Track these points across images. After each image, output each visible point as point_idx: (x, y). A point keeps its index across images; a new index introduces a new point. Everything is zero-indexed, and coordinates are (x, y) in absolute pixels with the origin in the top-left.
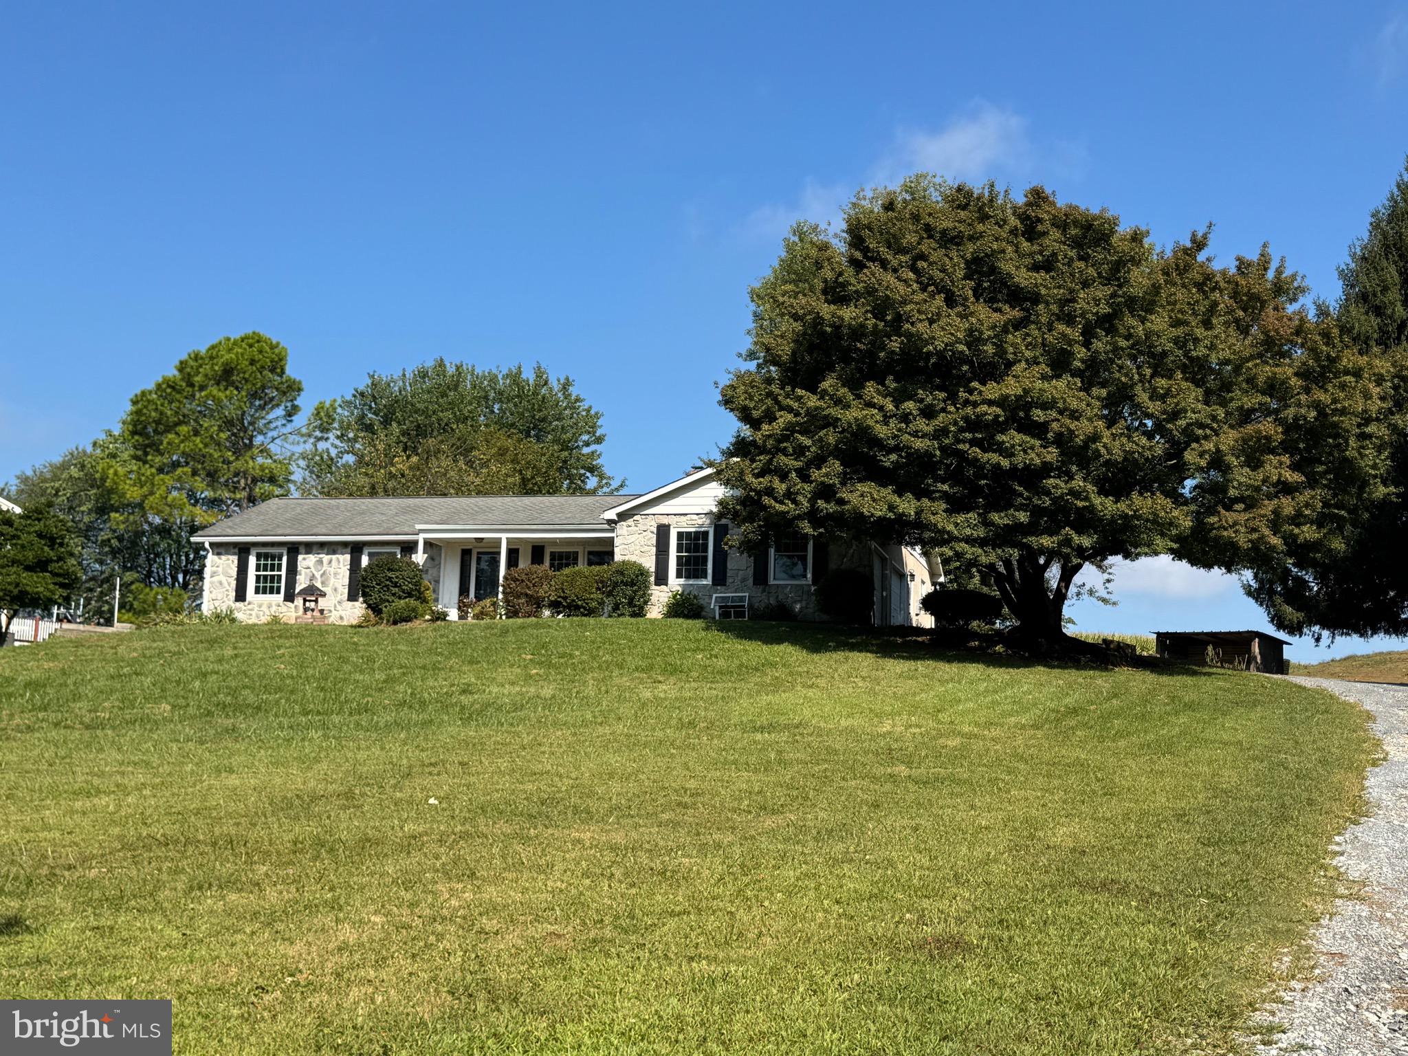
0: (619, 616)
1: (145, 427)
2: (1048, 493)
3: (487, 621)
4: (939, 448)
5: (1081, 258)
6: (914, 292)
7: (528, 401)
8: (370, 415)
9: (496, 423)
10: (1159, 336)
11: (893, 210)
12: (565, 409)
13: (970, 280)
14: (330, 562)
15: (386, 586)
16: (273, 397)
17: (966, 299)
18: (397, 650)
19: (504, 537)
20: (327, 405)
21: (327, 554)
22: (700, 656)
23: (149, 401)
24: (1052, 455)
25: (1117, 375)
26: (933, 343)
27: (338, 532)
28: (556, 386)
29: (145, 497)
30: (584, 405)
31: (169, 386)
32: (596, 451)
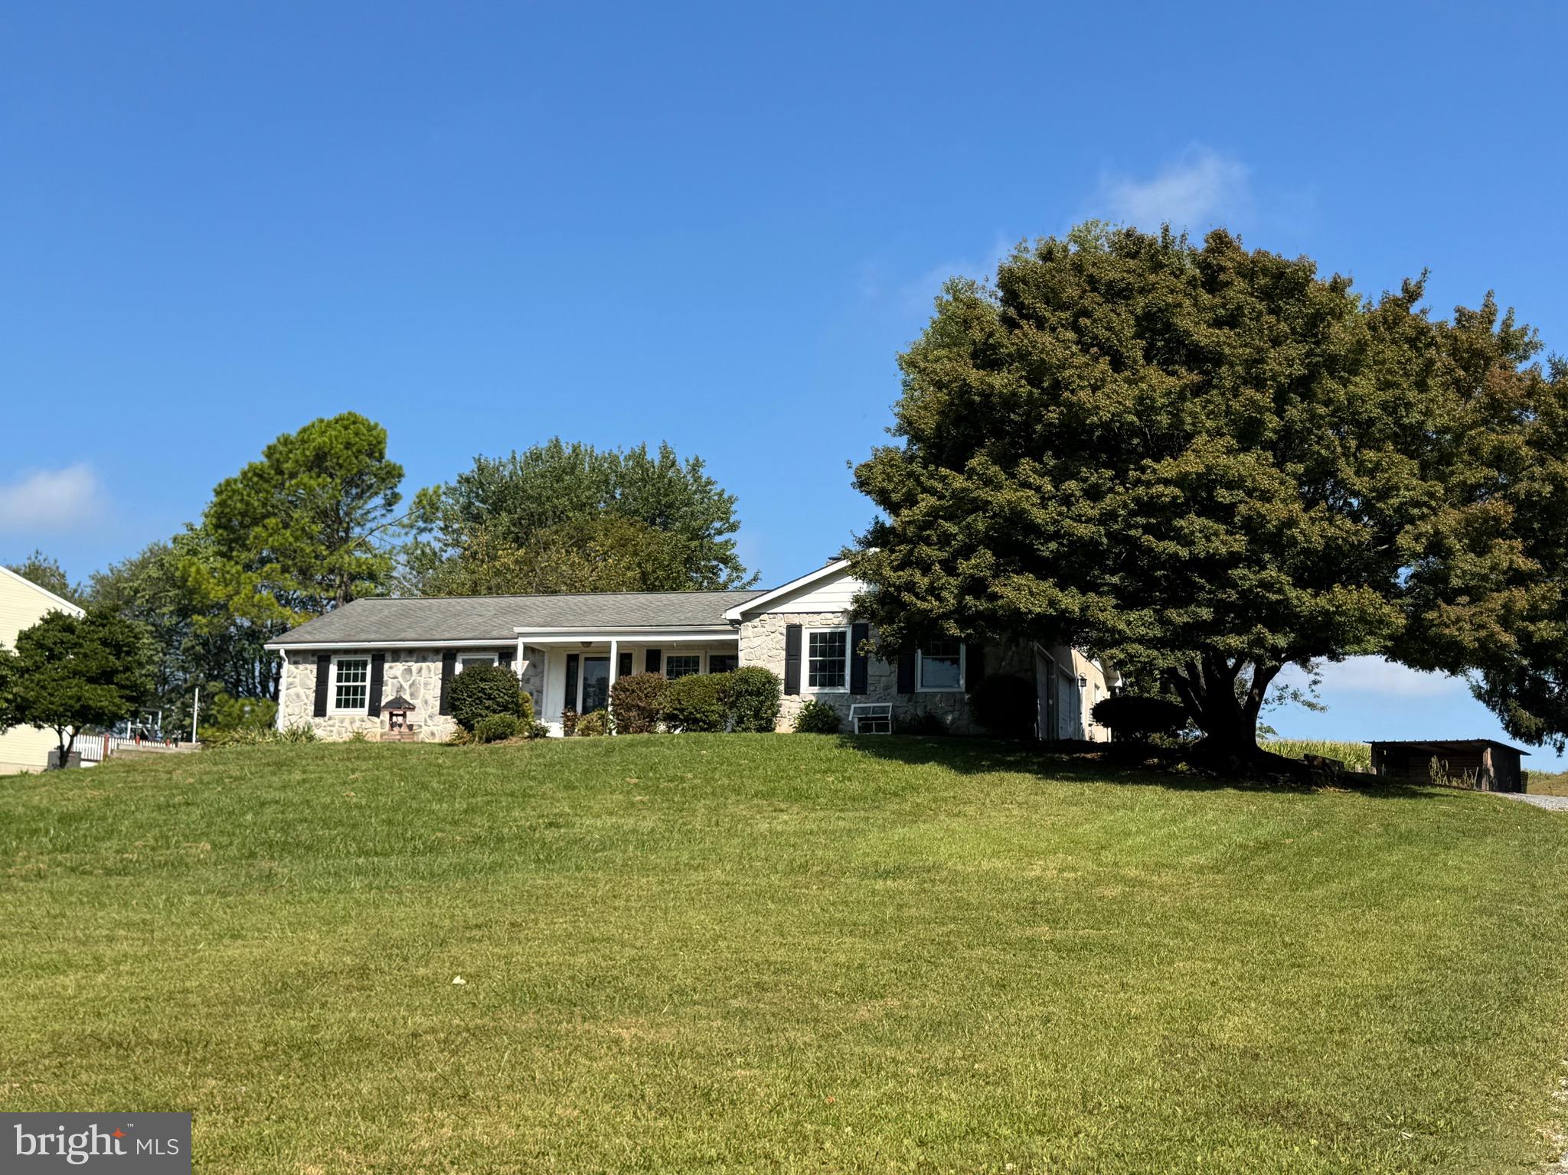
0: (745, 730)
1: (230, 520)
2: (1234, 586)
3: (593, 737)
4: (1106, 535)
5: (1271, 312)
6: (1073, 354)
7: (653, 485)
8: (477, 504)
9: (617, 510)
10: (1364, 402)
11: (1051, 260)
12: (695, 493)
13: (1142, 339)
14: (420, 670)
15: (478, 698)
16: (372, 485)
17: (1135, 362)
18: (486, 773)
19: (614, 640)
20: (431, 491)
21: (416, 662)
22: (831, 779)
23: (234, 491)
24: (1240, 543)
25: (1316, 448)
26: (1097, 413)
27: (428, 636)
28: (685, 469)
29: (230, 597)
30: (715, 489)
31: (256, 474)
32: (730, 540)
